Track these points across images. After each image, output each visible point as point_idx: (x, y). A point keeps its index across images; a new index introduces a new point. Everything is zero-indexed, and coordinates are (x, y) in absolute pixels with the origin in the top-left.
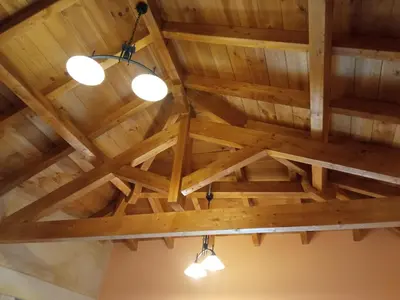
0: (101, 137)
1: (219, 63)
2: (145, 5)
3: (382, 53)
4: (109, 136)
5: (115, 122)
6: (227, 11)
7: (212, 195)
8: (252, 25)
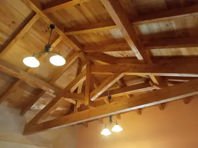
0: (56, 82)
1: (94, 39)
2: (53, 25)
3: (152, 20)
4: (60, 81)
5: (59, 75)
6: (87, 19)
7: (110, 97)
8: (99, 21)
